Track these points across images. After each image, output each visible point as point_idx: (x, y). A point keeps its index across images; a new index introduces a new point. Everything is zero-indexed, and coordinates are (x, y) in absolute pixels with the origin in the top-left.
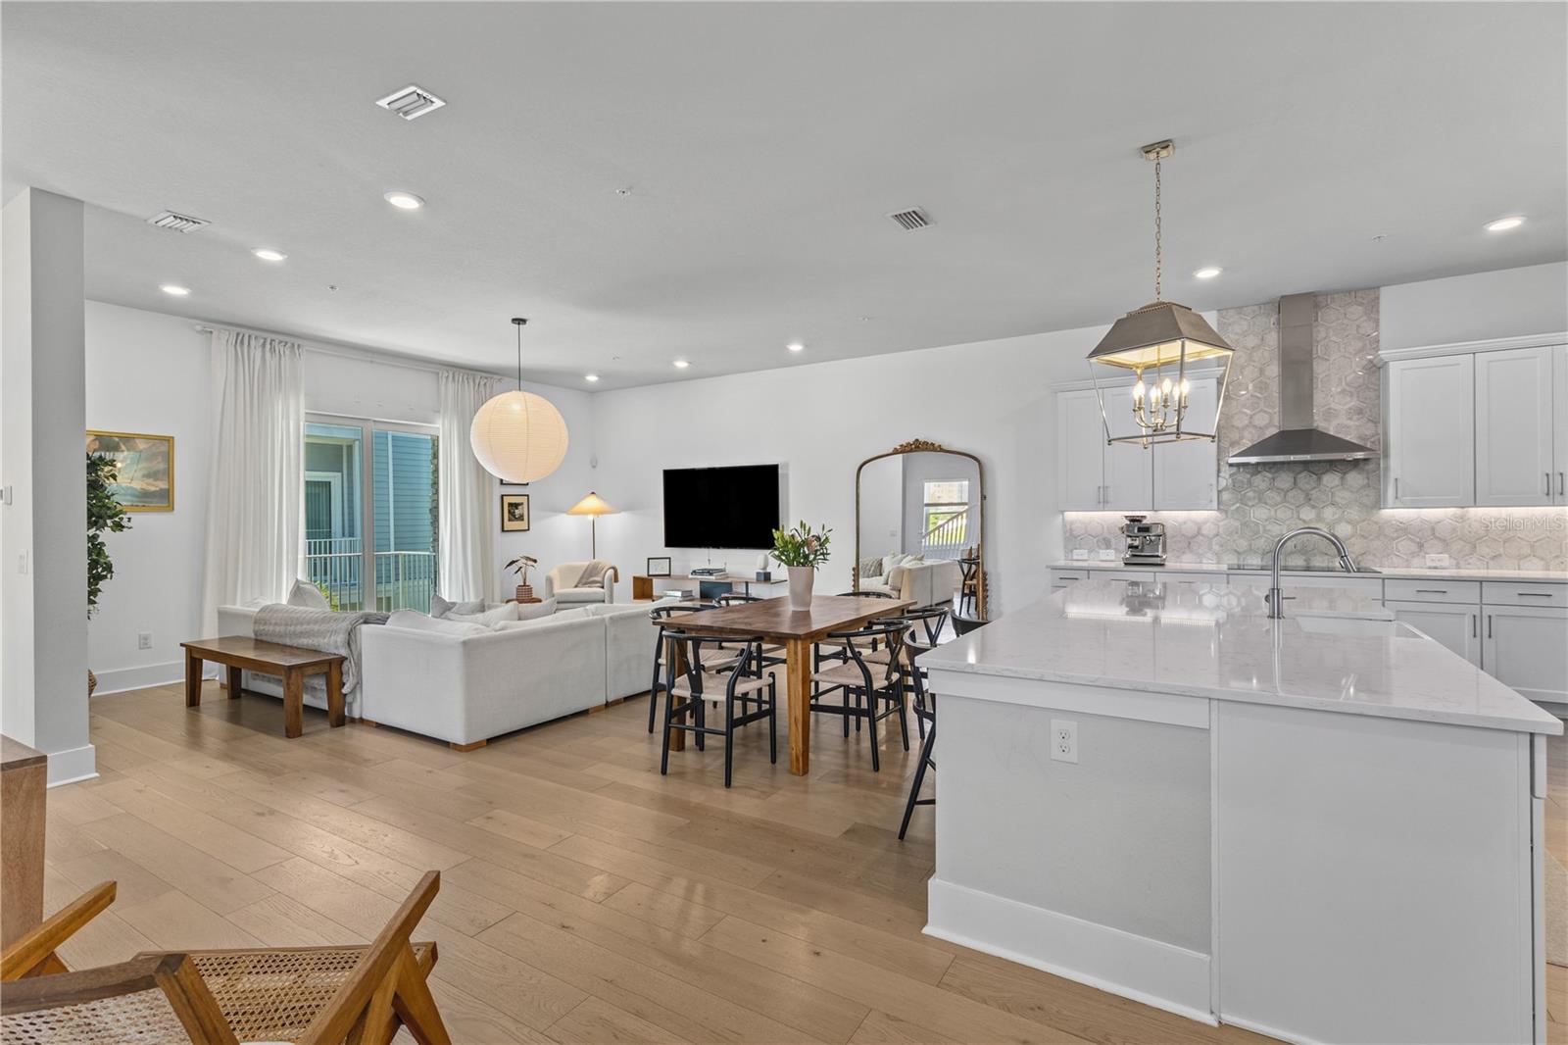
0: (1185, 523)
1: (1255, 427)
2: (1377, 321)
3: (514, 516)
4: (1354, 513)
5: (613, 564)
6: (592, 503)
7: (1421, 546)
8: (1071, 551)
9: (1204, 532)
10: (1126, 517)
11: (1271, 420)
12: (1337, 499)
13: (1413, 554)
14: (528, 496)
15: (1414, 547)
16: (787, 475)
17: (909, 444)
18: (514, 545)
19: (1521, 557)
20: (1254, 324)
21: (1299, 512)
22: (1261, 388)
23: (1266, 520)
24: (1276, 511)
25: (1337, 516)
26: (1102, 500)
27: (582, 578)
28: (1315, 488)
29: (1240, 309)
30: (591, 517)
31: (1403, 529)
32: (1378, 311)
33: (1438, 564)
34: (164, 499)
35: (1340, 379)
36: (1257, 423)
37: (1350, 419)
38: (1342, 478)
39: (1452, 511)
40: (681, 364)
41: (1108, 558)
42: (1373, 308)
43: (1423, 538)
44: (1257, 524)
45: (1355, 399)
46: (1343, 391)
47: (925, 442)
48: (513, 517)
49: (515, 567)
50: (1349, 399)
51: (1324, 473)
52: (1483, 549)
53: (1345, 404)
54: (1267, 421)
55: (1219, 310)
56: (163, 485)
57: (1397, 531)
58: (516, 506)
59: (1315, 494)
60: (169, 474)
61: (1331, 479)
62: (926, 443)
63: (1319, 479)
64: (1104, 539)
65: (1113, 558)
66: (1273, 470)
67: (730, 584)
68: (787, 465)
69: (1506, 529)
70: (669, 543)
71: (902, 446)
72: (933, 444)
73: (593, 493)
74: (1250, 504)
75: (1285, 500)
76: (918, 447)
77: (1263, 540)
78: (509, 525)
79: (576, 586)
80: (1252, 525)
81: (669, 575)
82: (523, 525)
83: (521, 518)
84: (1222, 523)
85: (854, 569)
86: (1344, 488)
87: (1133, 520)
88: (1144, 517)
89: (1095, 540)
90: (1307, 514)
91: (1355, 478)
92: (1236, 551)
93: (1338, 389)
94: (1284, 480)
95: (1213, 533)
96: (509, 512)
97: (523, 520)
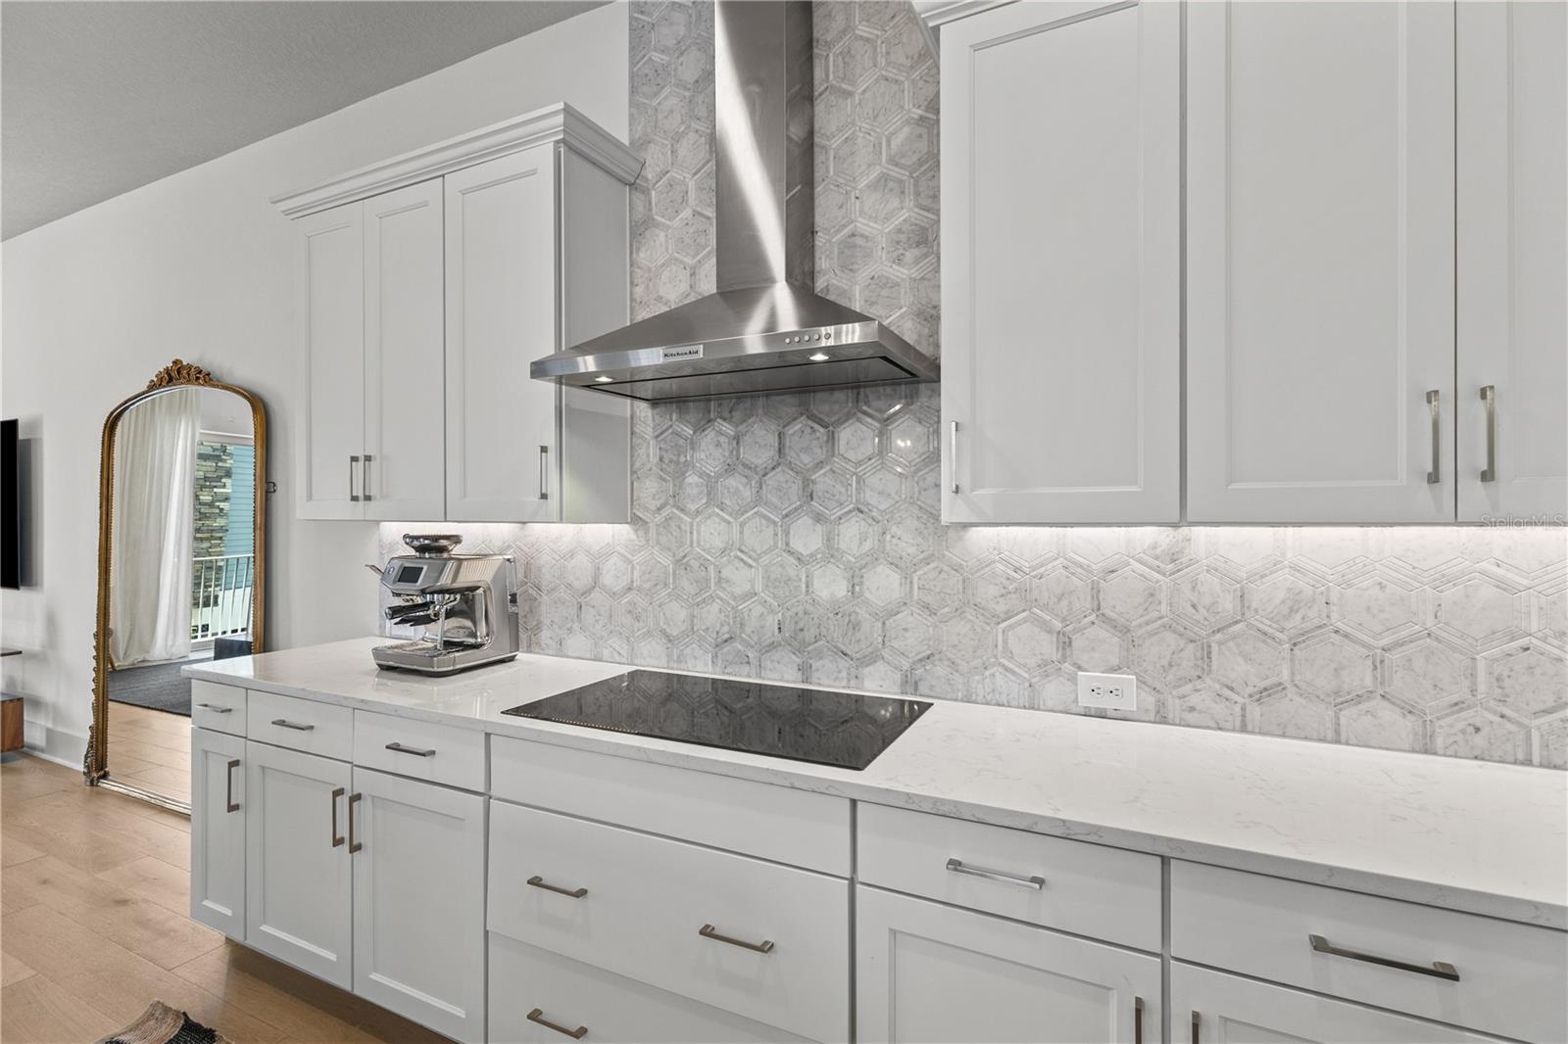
0: (572, 554)
4: (905, 540)
7: (1065, 643)
12: (870, 496)
13: (1045, 668)
15: (1048, 648)
19: (1342, 700)
21: (787, 534)
23: (723, 552)
24: (742, 525)
25: (867, 545)
28: (820, 464)
33: (1108, 703)
35: (877, 146)
37: (899, 260)
44: (705, 564)
45: (909, 202)
46: (884, 179)
50: (895, 203)
51: (840, 422)
52: (1235, 666)
53: (887, 219)
57: (1005, 593)
59: (822, 480)
62: (189, 366)
63: (832, 439)
66: (737, 415)
69: (1295, 603)
74: (692, 508)
75: (758, 500)
76: (179, 375)
77: (716, 606)
80: (695, 564)
84: (637, 559)
87: (428, 547)
88: (456, 539)
90: (806, 537)
92: (663, 632)
93: (876, 172)
94: (760, 439)
95: (624, 582)
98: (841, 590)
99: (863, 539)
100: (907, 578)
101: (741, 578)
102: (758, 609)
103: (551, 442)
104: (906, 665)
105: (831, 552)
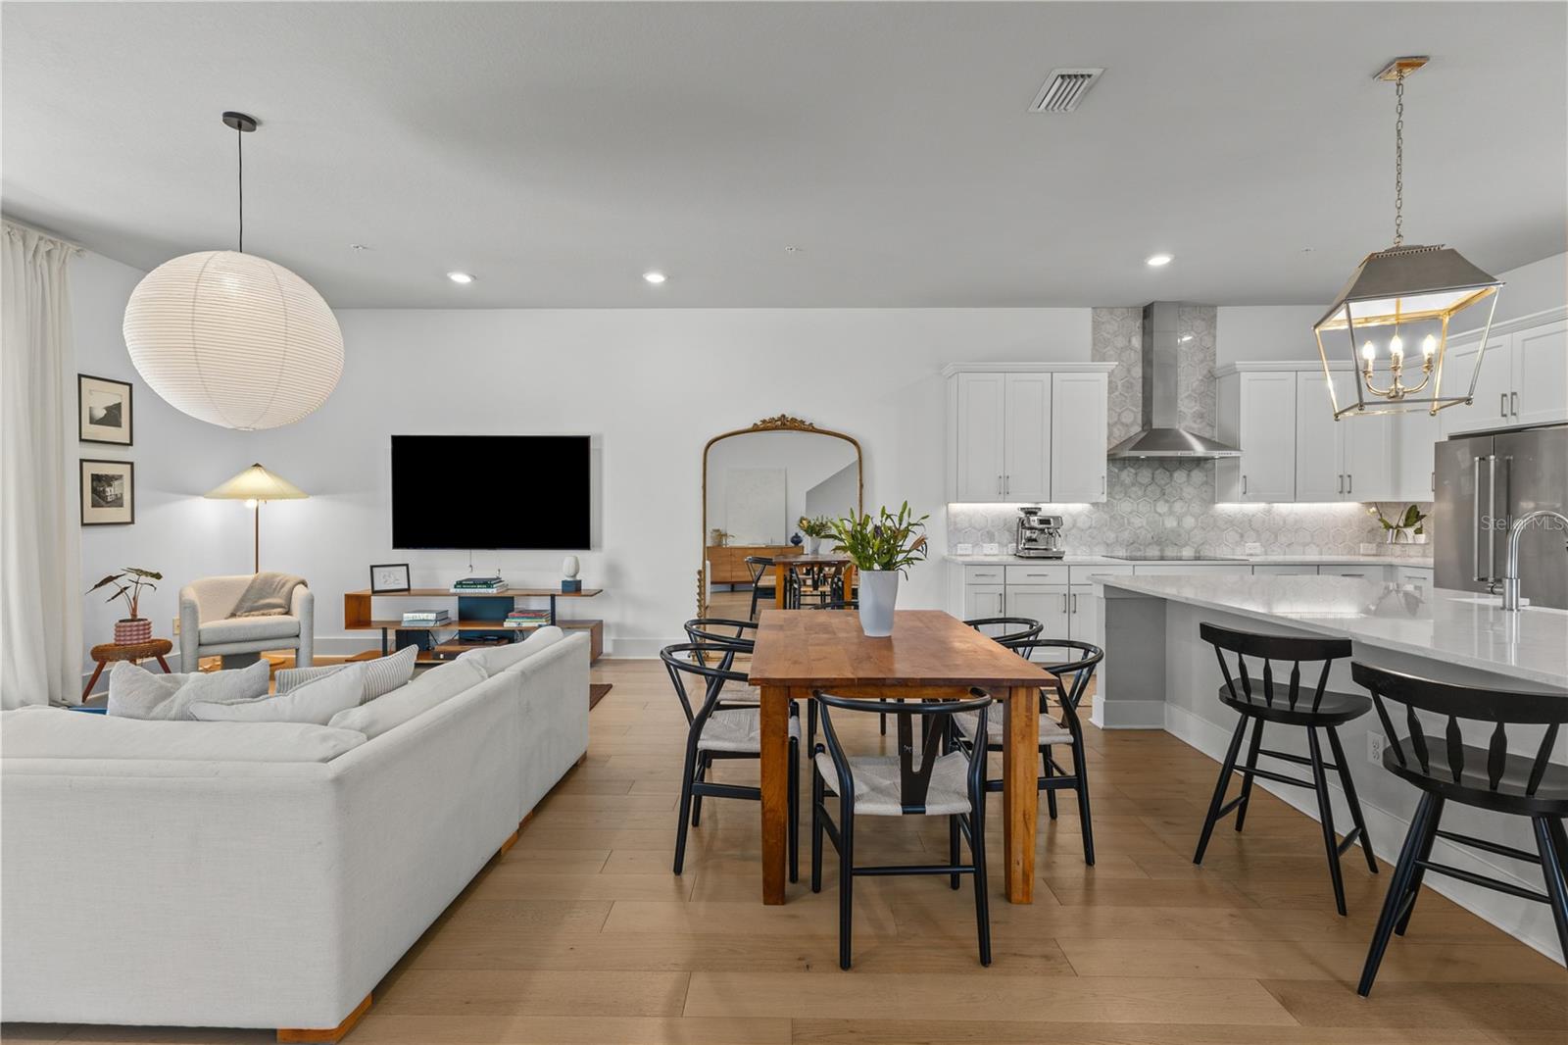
1: (1123, 424)
2: (1215, 337)
3: (104, 498)
4: (1196, 508)
5: (302, 577)
6: (256, 480)
7: (1242, 536)
8: (956, 545)
9: (1079, 525)
10: (1022, 509)
11: (1135, 418)
12: (1184, 494)
13: (1237, 543)
14: (132, 464)
15: (1237, 537)
16: (600, 451)
17: (772, 420)
18: (110, 551)
19: (1305, 545)
20: (1123, 326)
21: (1155, 506)
22: (1128, 387)
23: (1130, 513)
24: (1138, 504)
26: (1002, 492)
27: (243, 600)
29: (1111, 309)
30: (251, 504)
31: (1231, 522)
32: (1215, 328)
33: (1254, 551)
36: (1124, 420)
37: (1195, 422)
38: (1189, 475)
39: (1262, 506)
40: (461, 279)
41: (992, 552)
42: (1212, 322)
43: (1244, 527)
44: (1123, 517)
45: (1198, 404)
46: (1190, 396)
47: (792, 419)
48: (99, 498)
50: (1193, 404)
51: (1174, 471)
52: (1282, 539)
53: (1192, 408)
54: (1132, 419)
55: (1093, 308)
57: (1226, 523)
58: (109, 480)
59: (1168, 489)
61: (1180, 476)
62: (794, 420)
63: (1171, 475)
64: (988, 532)
65: (996, 552)
66: (1136, 466)
67: (512, 599)
68: (600, 438)
69: (1296, 522)
70: (401, 540)
71: (764, 421)
72: (803, 422)
73: (257, 465)
74: (1117, 497)
75: (1145, 495)
76: (785, 424)
77: (1127, 533)
78: (93, 515)
79: (233, 615)
80: (1119, 518)
81: (408, 590)
82: (123, 514)
83: (118, 502)
84: (1093, 517)
85: (699, 572)
86: (1189, 484)
87: (1030, 512)
88: (1040, 509)
89: (979, 534)
90: (1162, 508)
91: (1197, 476)
93: (1186, 394)
94: (1145, 475)
95: (1087, 525)
96: (94, 491)
97: (122, 506)
98: (1175, 524)
99: (1182, 508)
100: (1197, 519)
101: (1137, 522)
102: (1144, 532)
103: (1105, 475)
104: (1195, 546)
105: (1171, 512)
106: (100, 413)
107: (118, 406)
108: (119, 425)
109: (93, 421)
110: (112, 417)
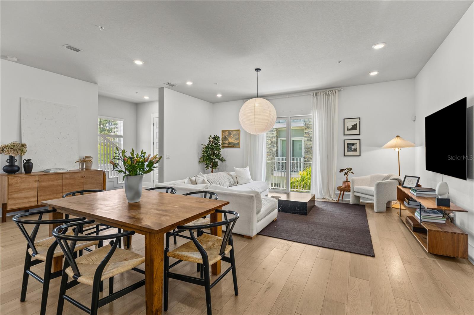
3: (351, 149)
6: (395, 141)
14: (360, 140)
18: (348, 162)
30: (397, 150)
34: (237, 145)
48: (350, 149)
49: (343, 173)
56: (238, 141)
58: (353, 144)
60: (239, 139)
73: (398, 136)
78: (347, 153)
82: (357, 153)
83: (355, 150)
96: (348, 147)
97: (356, 151)
106: (350, 127)
107: (356, 125)
108: (356, 129)
109: (348, 130)
110: (354, 128)
